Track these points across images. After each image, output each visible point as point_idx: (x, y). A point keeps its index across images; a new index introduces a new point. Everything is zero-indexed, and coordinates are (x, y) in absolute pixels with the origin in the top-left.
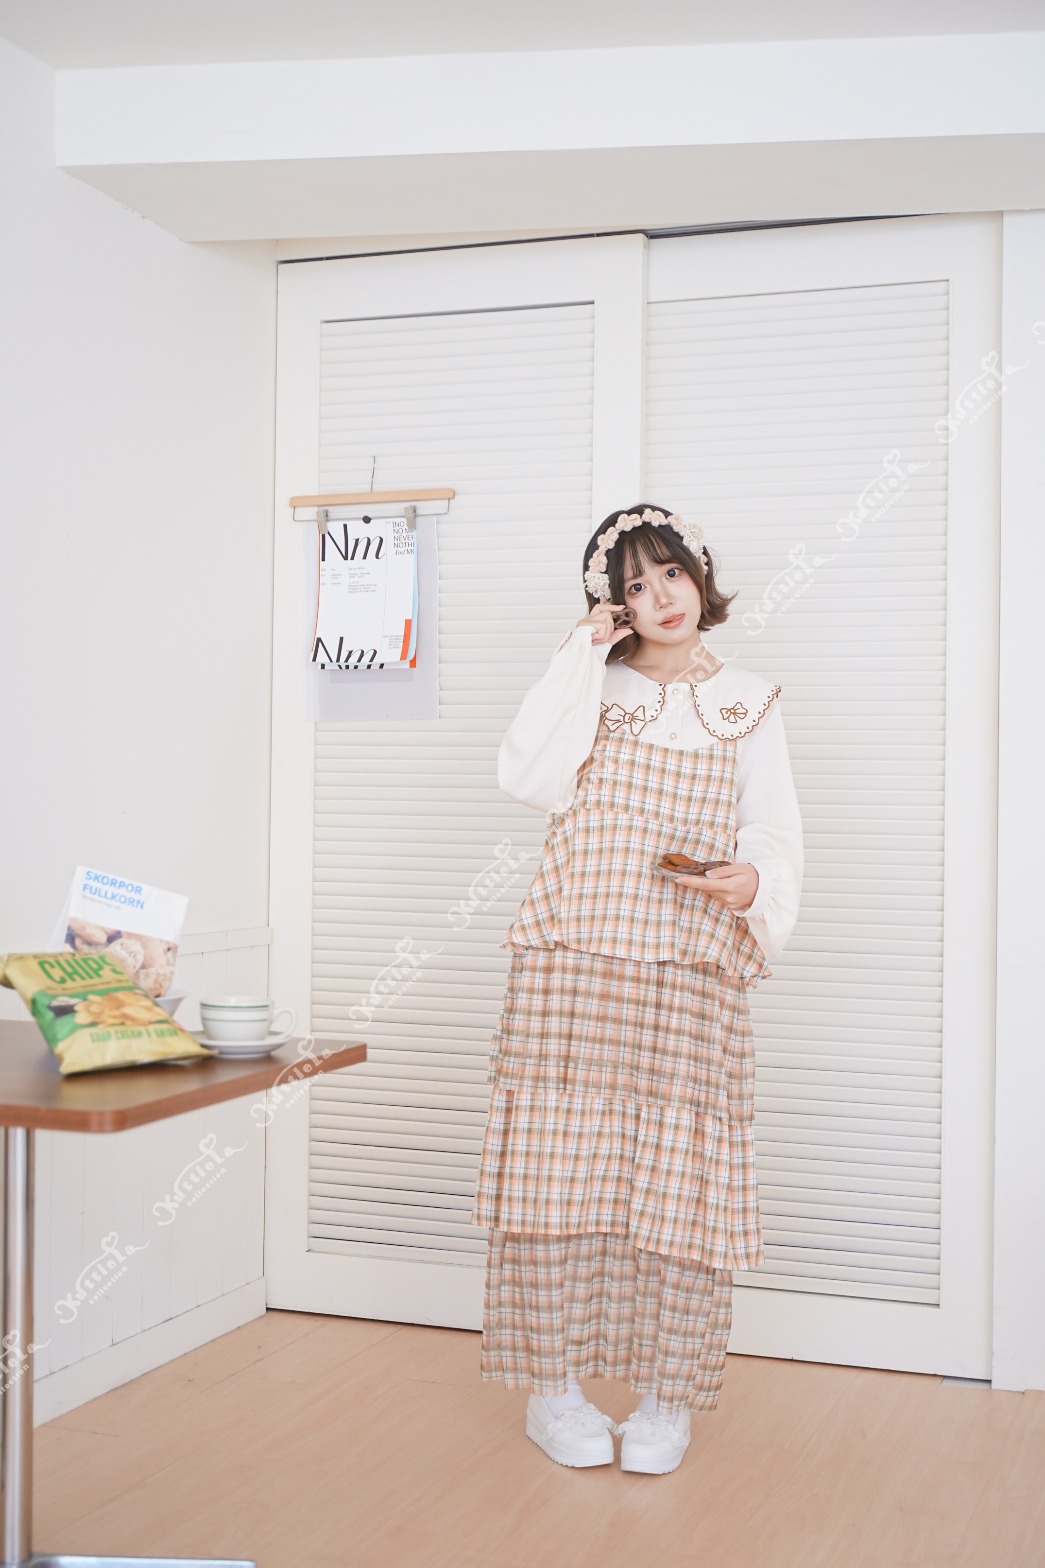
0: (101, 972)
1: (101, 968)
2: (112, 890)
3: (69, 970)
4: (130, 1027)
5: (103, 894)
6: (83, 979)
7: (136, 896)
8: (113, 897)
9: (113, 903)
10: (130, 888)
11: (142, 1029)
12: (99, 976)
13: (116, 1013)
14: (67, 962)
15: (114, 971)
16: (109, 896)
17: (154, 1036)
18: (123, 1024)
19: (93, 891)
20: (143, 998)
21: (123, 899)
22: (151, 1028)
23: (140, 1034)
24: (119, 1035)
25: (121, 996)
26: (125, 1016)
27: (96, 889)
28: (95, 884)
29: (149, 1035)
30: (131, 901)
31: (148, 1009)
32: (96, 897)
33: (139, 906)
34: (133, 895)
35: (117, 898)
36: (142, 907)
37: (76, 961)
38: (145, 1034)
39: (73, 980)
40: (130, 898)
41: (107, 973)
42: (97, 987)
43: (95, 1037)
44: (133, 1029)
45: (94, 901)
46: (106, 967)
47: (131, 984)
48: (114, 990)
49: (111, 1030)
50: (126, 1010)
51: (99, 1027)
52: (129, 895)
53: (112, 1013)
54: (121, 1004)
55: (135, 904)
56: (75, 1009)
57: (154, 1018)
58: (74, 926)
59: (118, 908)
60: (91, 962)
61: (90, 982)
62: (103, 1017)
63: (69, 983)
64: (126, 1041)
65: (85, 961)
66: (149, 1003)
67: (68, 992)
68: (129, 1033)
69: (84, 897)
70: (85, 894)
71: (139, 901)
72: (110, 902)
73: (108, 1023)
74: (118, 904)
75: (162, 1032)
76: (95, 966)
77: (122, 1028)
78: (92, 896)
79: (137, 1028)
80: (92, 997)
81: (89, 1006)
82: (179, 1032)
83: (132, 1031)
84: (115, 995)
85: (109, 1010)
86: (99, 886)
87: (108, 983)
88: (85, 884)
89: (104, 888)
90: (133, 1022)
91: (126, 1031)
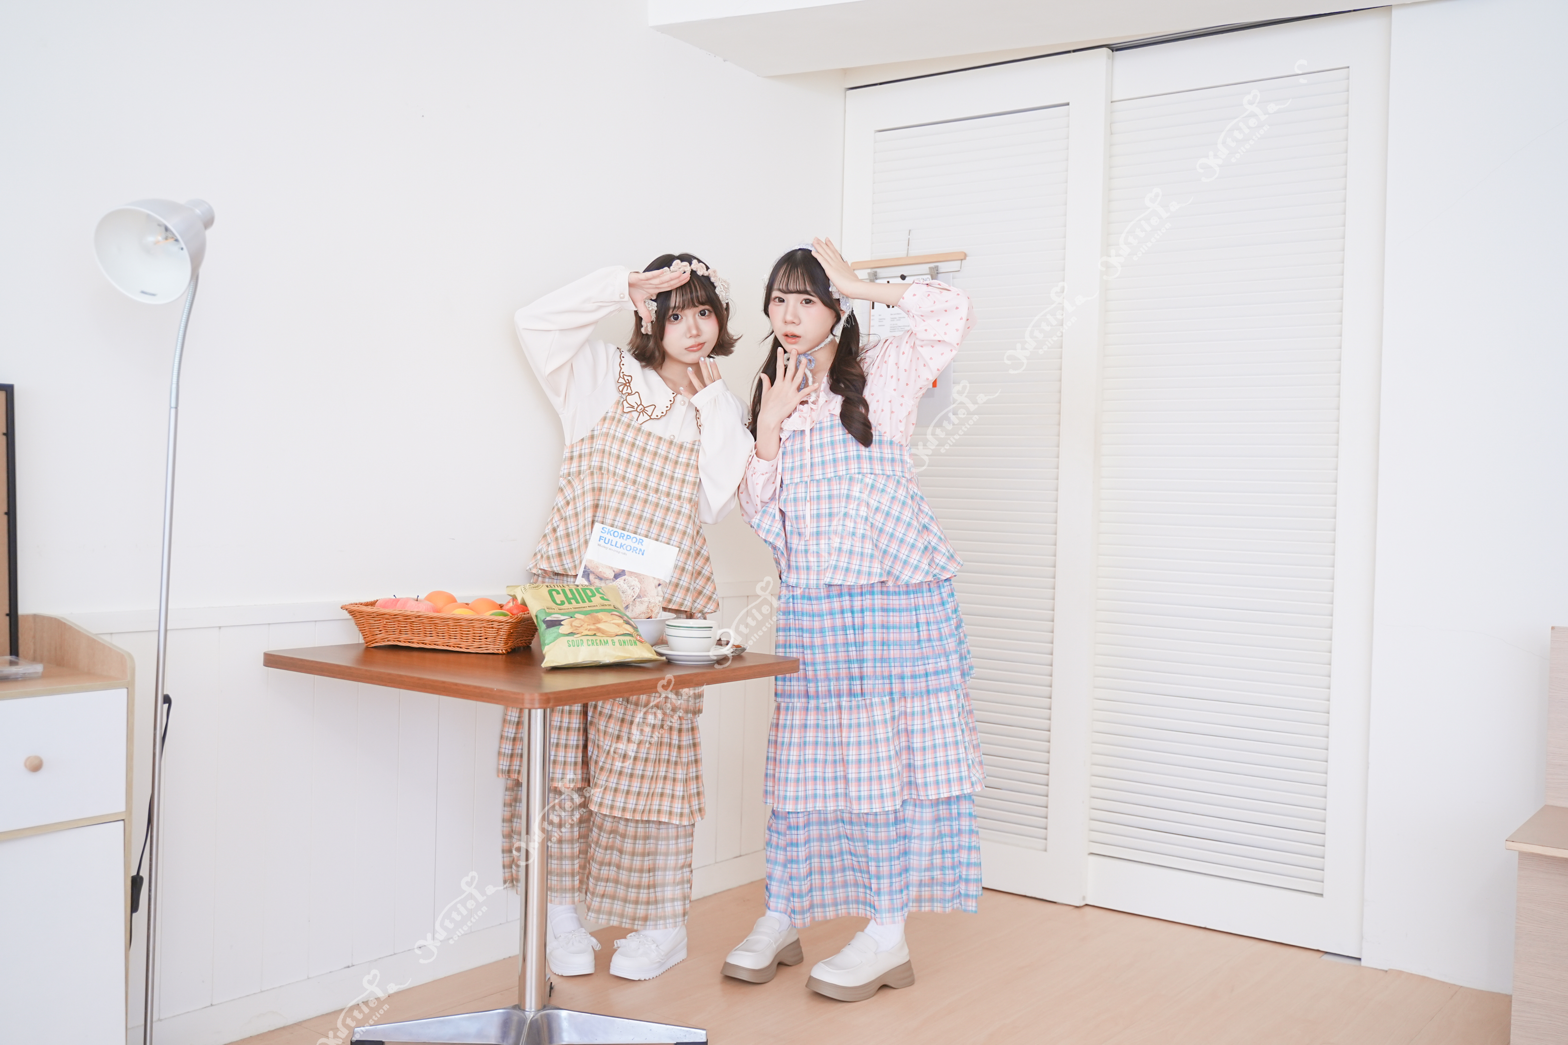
0: (592, 599)
1: (594, 595)
2: (621, 540)
3: (570, 596)
4: (600, 637)
5: (614, 543)
6: (578, 602)
7: (639, 546)
8: (621, 546)
9: (621, 550)
11: (609, 639)
12: (590, 601)
13: (593, 627)
14: (571, 590)
15: (602, 598)
16: (618, 545)
17: (617, 644)
18: (595, 635)
19: (607, 542)
20: (618, 618)
21: (629, 548)
22: (616, 639)
23: (606, 643)
24: (590, 643)
25: (600, 615)
26: (599, 629)
27: (609, 540)
28: (606, 537)
29: (613, 643)
30: (634, 550)
31: (618, 625)
32: (608, 546)
33: (641, 553)
34: (636, 545)
35: (625, 547)
36: (644, 553)
37: (577, 590)
38: (610, 642)
39: (570, 603)
40: (634, 547)
41: (597, 600)
42: (585, 609)
43: (571, 643)
44: (602, 639)
45: (606, 548)
46: (598, 595)
47: (612, 608)
48: (597, 611)
49: (585, 638)
50: (600, 626)
51: (575, 636)
52: (633, 545)
53: (589, 627)
54: (599, 621)
55: (638, 551)
56: (562, 623)
57: (622, 633)
58: (589, 566)
59: (624, 554)
60: (588, 591)
61: (582, 605)
62: (581, 630)
63: (566, 605)
64: (595, 647)
65: (584, 590)
66: (621, 621)
67: (562, 611)
68: (598, 642)
69: (599, 545)
70: (600, 543)
71: (640, 550)
72: (618, 549)
73: (583, 634)
74: (625, 551)
75: (624, 642)
76: (590, 594)
77: (594, 638)
78: (606, 545)
79: (605, 639)
80: (577, 616)
81: (573, 621)
82: (639, 643)
83: (600, 641)
84: (595, 614)
85: (588, 625)
86: (611, 538)
87: (594, 606)
88: (601, 536)
89: (615, 540)
90: (603, 634)
91: (596, 640)
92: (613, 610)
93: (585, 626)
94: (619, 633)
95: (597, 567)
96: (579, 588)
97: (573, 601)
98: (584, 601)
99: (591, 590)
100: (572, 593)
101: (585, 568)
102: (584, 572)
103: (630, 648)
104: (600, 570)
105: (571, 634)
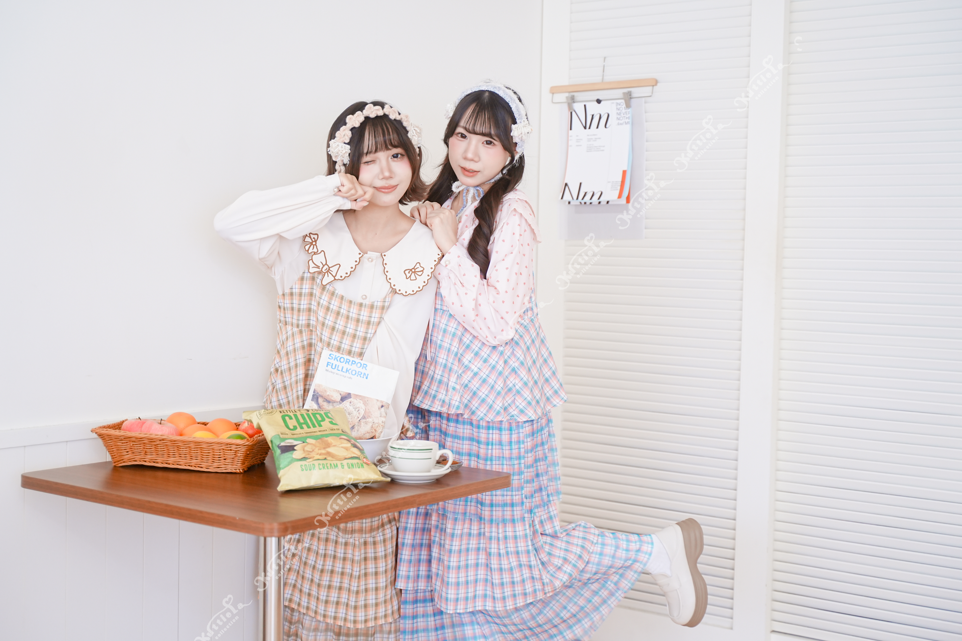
0: (322, 423)
1: (323, 420)
2: (346, 366)
3: (302, 421)
4: (330, 461)
5: (340, 368)
6: (309, 427)
7: (363, 371)
8: (347, 371)
9: (347, 374)
10: (359, 365)
11: (339, 463)
12: (320, 426)
13: (323, 451)
14: (302, 415)
15: (331, 423)
16: (344, 370)
17: (346, 467)
18: (325, 459)
19: (334, 367)
20: (346, 442)
21: (354, 372)
22: (345, 462)
23: (336, 466)
24: (321, 467)
25: (330, 440)
26: (329, 454)
27: (336, 365)
28: (335, 362)
29: (343, 466)
30: (359, 374)
31: (347, 449)
32: (335, 371)
33: (365, 377)
34: (360, 370)
35: (350, 371)
36: (367, 378)
37: (307, 415)
38: (339, 466)
39: (302, 428)
40: (359, 372)
41: (326, 424)
42: (316, 434)
43: (304, 467)
44: (332, 463)
45: (334, 373)
46: (327, 420)
47: (340, 432)
48: (327, 436)
49: (316, 463)
50: (330, 450)
51: (308, 460)
52: (358, 370)
53: (320, 452)
54: (328, 445)
55: (362, 375)
56: (295, 448)
57: (350, 456)
58: (318, 390)
59: (350, 378)
60: (318, 416)
61: (312, 429)
62: (312, 454)
63: (299, 430)
64: (325, 471)
65: (314, 415)
66: (349, 445)
67: (295, 436)
68: (329, 465)
69: (327, 370)
70: (327, 368)
71: (365, 374)
72: (344, 374)
73: (315, 458)
74: (351, 375)
75: (352, 465)
76: (320, 419)
77: (325, 462)
78: (333, 370)
79: (335, 462)
80: (309, 440)
81: (305, 446)
82: (365, 465)
83: (331, 464)
84: (326, 439)
85: (319, 449)
86: (338, 363)
87: (324, 431)
88: (328, 363)
89: (341, 365)
90: (333, 458)
91: (327, 464)
92: (341, 434)
93: (316, 450)
94: (347, 457)
95: (325, 391)
96: (310, 413)
97: (304, 426)
98: (314, 426)
99: (321, 415)
100: (304, 418)
101: (314, 392)
102: (313, 395)
103: (358, 470)
104: (328, 393)
105: (304, 459)
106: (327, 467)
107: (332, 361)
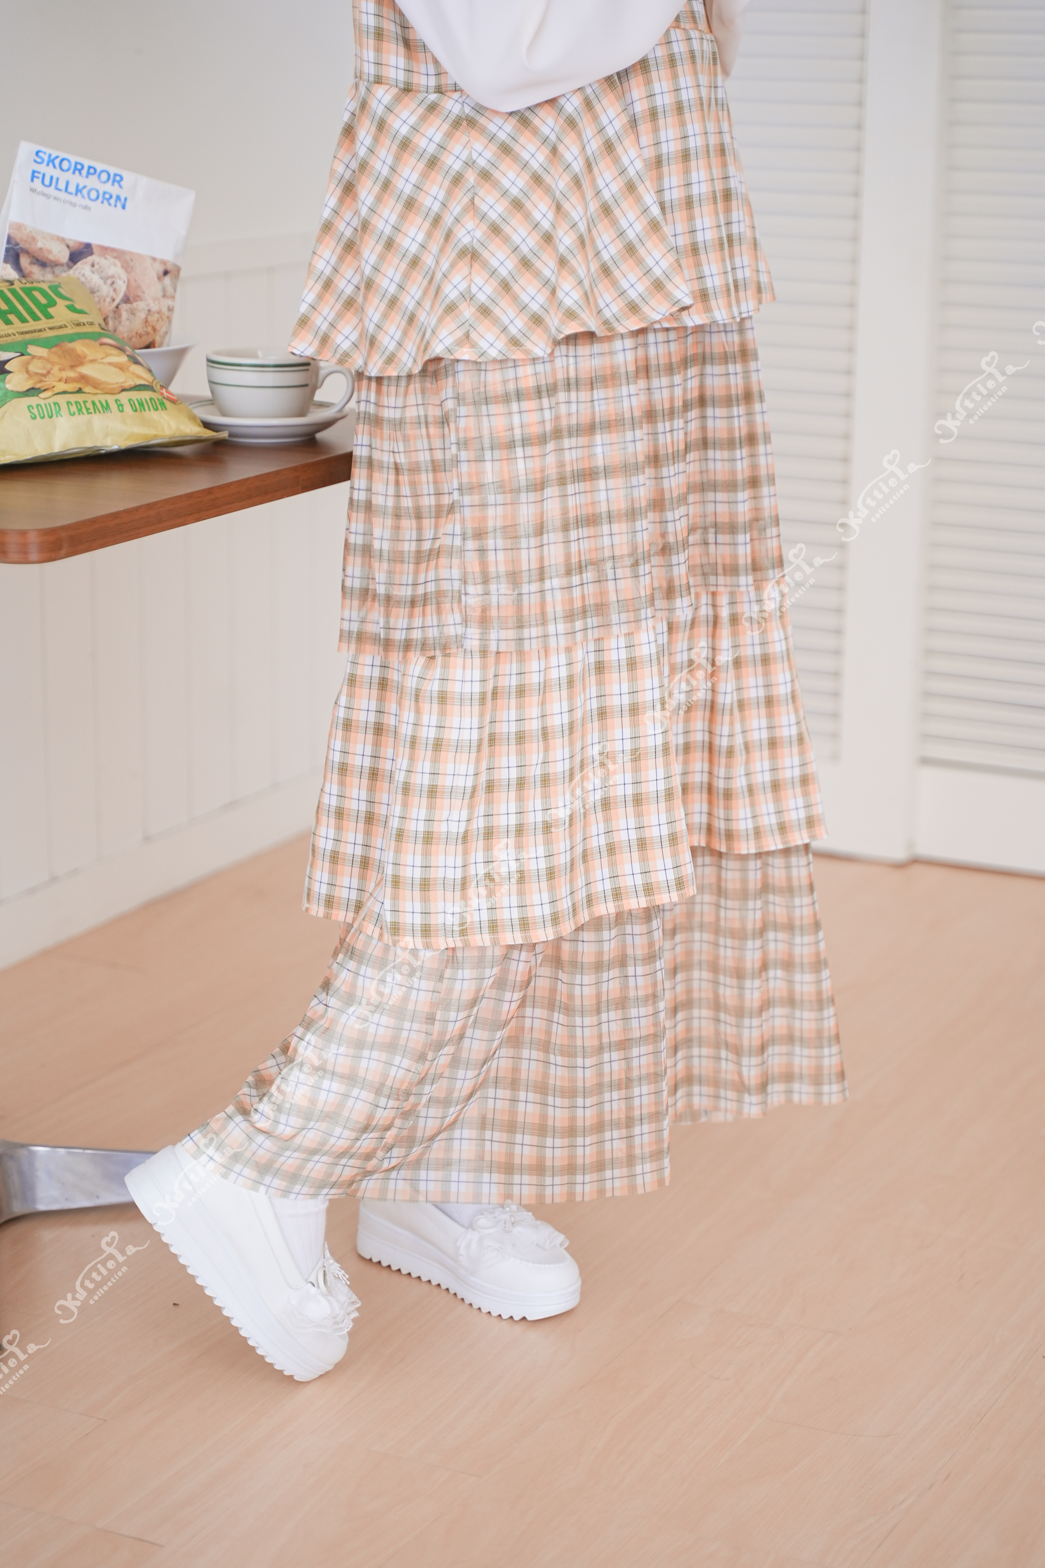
0: (51, 310)
1: (53, 304)
2: (75, 179)
4: (91, 396)
5: (62, 185)
6: (24, 321)
7: (114, 190)
8: (78, 190)
9: (78, 200)
10: (103, 177)
11: (111, 399)
12: (49, 317)
13: (71, 374)
15: (72, 309)
16: (72, 189)
17: (128, 408)
18: (79, 391)
19: (47, 182)
20: (115, 351)
21: (93, 195)
22: (124, 397)
23: (106, 408)
24: (74, 409)
25: (79, 347)
26: (84, 378)
27: (52, 178)
28: (49, 171)
29: (121, 408)
30: (107, 198)
31: (121, 367)
32: (51, 191)
33: (119, 205)
34: (108, 187)
35: (85, 192)
36: (124, 207)
37: (14, 292)
38: (113, 406)
39: (8, 322)
40: (105, 193)
41: (60, 312)
42: (43, 334)
43: (35, 411)
44: (96, 399)
45: (48, 196)
46: (61, 303)
47: (96, 328)
48: (73, 338)
49: (62, 400)
50: (86, 370)
51: (42, 395)
52: (102, 188)
53: (64, 375)
54: (78, 361)
55: (112, 201)
56: (7, 367)
57: (131, 383)
58: (17, 237)
59: (88, 207)
60: (37, 294)
61: (32, 325)
62: (49, 381)
64: (85, 417)
65: (32, 291)
66: (123, 359)
68: (90, 405)
69: (33, 190)
70: (33, 185)
71: (118, 198)
72: (73, 198)
73: (56, 390)
74: (87, 202)
75: (141, 404)
76: (43, 301)
77: (79, 397)
78: (46, 190)
79: (103, 398)
80: (33, 350)
81: (28, 363)
82: (168, 404)
83: (93, 403)
84: (71, 345)
85: (61, 370)
86: (56, 173)
87: (61, 327)
88: (34, 172)
89: (64, 177)
90: (96, 388)
91: (85, 402)
92: (100, 335)
93: (55, 371)
94: (126, 385)
96: (17, 287)
98: (34, 317)
99: (46, 291)
100: (11, 299)
101: (9, 242)
102: (8, 250)
103: (154, 415)
104: (39, 244)
105: (32, 392)
106: (87, 409)
107: (42, 168)
